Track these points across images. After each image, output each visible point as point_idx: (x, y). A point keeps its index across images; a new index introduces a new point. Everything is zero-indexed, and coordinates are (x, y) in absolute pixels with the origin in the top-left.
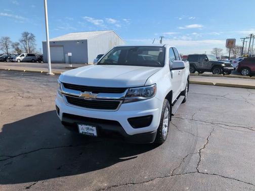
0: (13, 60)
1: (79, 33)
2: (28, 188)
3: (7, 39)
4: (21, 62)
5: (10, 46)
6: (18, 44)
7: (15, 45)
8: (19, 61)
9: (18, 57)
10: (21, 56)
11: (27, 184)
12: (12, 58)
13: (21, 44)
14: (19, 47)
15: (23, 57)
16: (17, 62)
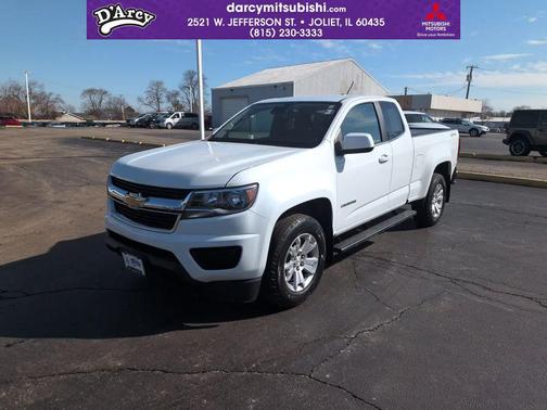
0: (161, 124)
1: (280, 69)
2: (8, 346)
3: (158, 84)
4: (173, 128)
5: (164, 99)
6: (177, 94)
7: (172, 96)
8: (169, 126)
9: (169, 120)
10: (173, 118)
11: (11, 340)
12: (158, 122)
13: (181, 92)
14: (178, 99)
15: (177, 120)
16: (167, 128)
